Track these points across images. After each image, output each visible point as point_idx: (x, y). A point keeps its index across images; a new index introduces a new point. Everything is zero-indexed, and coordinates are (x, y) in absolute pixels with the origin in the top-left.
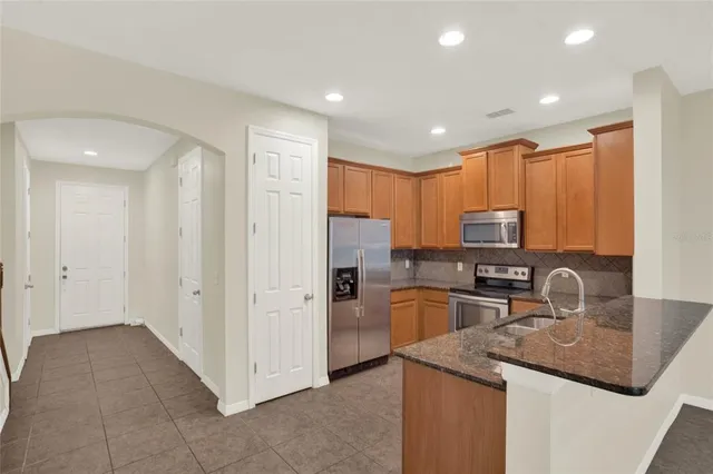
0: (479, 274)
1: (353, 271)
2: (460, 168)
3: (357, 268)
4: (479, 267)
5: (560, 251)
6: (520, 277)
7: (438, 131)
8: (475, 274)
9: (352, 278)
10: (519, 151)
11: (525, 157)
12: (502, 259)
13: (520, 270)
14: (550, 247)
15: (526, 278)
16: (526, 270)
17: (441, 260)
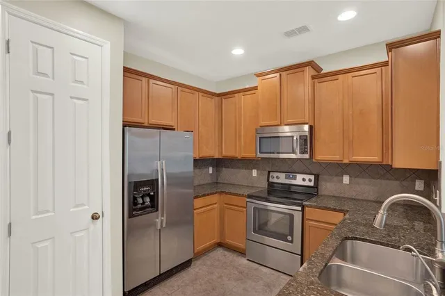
0: (271, 180)
1: (153, 183)
2: (256, 88)
3: (158, 179)
4: (271, 174)
5: (346, 161)
6: (307, 183)
7: (238, 52)
8: (268, 180)
9: (153, 190)
10: (309, 72)
11: (313, 78)
12: (290, 167)
13: (307, 177)
14: (337, 158)
15: (312, 184)
16: (312, 177)
17: (239, 168)
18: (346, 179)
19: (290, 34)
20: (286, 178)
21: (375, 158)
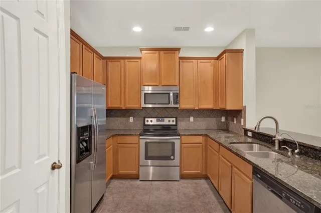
0: (146, 123)
2: (140, 58)
4: (146, 119)
5: (197, 108)
6: (171, 123)
7: (137, 29)
8: (144, 124)
13: (171, 119)
15: (174, 123)
16: (174, 119)
17: (117, 117)
18: (192, 119)
19: (177, 29)
20: (157, 121)
21: (210, 106)
